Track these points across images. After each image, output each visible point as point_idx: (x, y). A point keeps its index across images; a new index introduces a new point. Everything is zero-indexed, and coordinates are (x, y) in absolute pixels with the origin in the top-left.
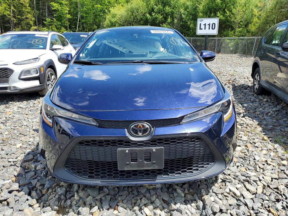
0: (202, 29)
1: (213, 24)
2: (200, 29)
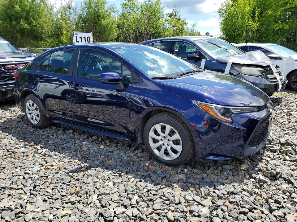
0: (79, 42)
1: (88, 37)
2: (77, 42)
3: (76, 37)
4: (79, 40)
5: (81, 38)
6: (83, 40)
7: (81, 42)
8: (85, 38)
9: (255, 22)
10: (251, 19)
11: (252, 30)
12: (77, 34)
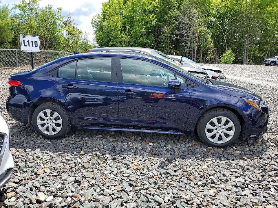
1: (35, 42)
2: (25, 45)
3: (24, 41)
4: (27, 44)
5: (28, 42)
6: (31, 44)
7: (29, 46)
8: (32, 42)
9: (126, 35)
10: (123, 32)
11: (124, 42)
12: (24, 37)
